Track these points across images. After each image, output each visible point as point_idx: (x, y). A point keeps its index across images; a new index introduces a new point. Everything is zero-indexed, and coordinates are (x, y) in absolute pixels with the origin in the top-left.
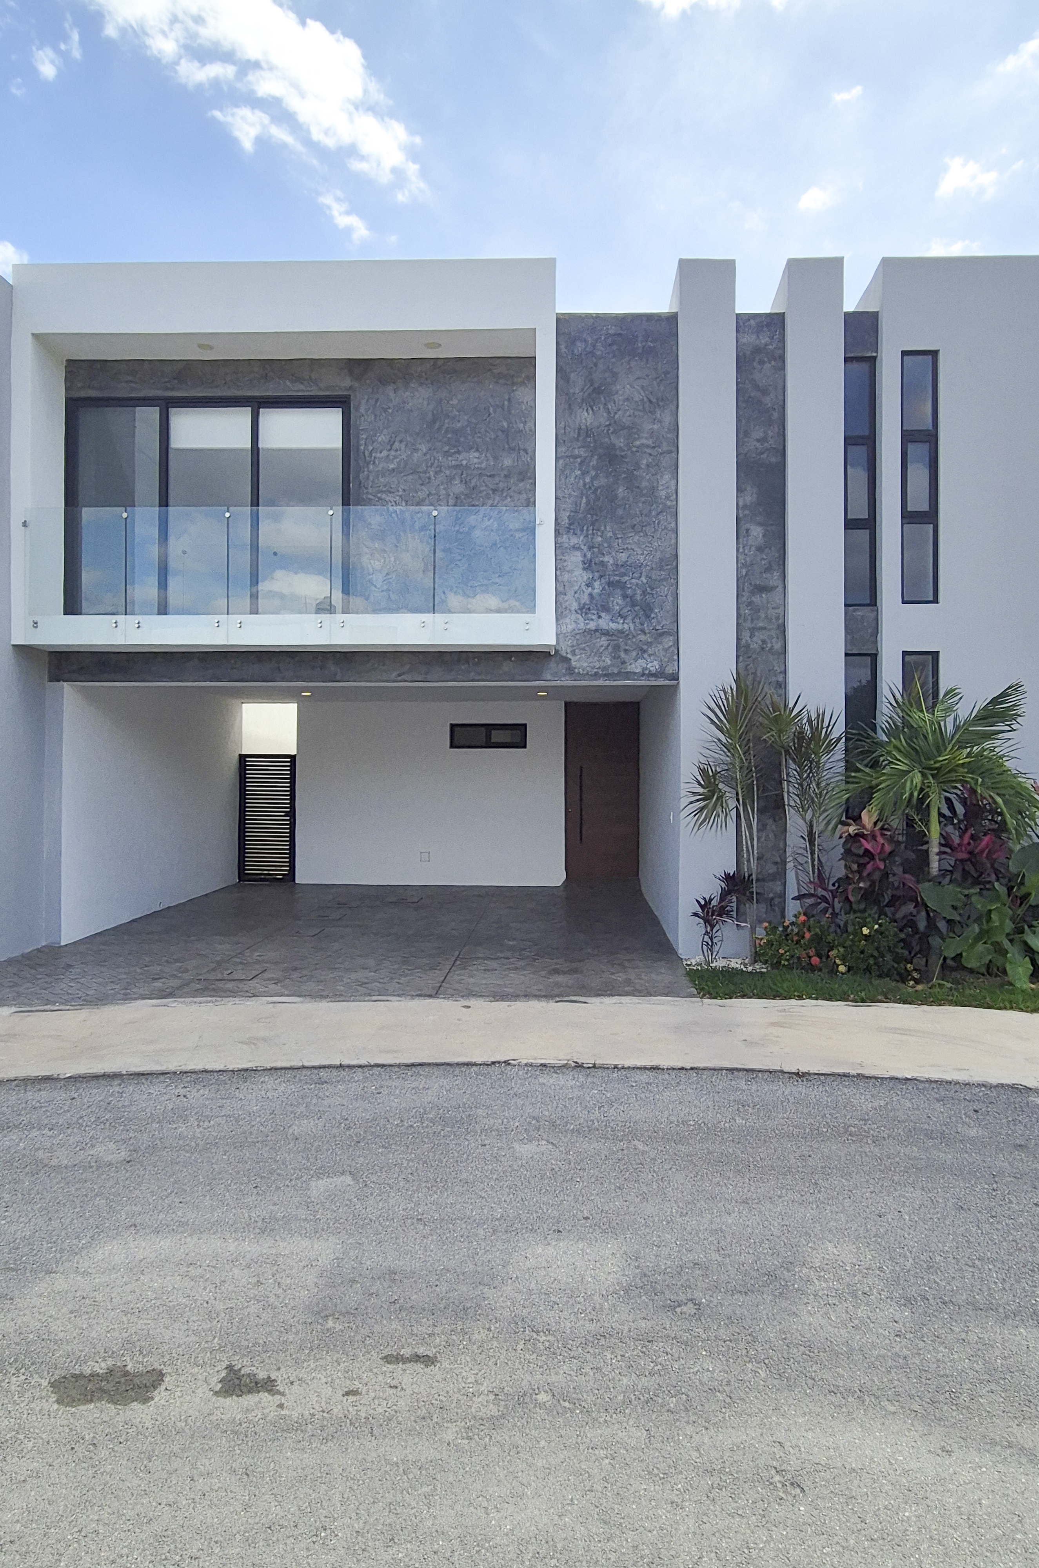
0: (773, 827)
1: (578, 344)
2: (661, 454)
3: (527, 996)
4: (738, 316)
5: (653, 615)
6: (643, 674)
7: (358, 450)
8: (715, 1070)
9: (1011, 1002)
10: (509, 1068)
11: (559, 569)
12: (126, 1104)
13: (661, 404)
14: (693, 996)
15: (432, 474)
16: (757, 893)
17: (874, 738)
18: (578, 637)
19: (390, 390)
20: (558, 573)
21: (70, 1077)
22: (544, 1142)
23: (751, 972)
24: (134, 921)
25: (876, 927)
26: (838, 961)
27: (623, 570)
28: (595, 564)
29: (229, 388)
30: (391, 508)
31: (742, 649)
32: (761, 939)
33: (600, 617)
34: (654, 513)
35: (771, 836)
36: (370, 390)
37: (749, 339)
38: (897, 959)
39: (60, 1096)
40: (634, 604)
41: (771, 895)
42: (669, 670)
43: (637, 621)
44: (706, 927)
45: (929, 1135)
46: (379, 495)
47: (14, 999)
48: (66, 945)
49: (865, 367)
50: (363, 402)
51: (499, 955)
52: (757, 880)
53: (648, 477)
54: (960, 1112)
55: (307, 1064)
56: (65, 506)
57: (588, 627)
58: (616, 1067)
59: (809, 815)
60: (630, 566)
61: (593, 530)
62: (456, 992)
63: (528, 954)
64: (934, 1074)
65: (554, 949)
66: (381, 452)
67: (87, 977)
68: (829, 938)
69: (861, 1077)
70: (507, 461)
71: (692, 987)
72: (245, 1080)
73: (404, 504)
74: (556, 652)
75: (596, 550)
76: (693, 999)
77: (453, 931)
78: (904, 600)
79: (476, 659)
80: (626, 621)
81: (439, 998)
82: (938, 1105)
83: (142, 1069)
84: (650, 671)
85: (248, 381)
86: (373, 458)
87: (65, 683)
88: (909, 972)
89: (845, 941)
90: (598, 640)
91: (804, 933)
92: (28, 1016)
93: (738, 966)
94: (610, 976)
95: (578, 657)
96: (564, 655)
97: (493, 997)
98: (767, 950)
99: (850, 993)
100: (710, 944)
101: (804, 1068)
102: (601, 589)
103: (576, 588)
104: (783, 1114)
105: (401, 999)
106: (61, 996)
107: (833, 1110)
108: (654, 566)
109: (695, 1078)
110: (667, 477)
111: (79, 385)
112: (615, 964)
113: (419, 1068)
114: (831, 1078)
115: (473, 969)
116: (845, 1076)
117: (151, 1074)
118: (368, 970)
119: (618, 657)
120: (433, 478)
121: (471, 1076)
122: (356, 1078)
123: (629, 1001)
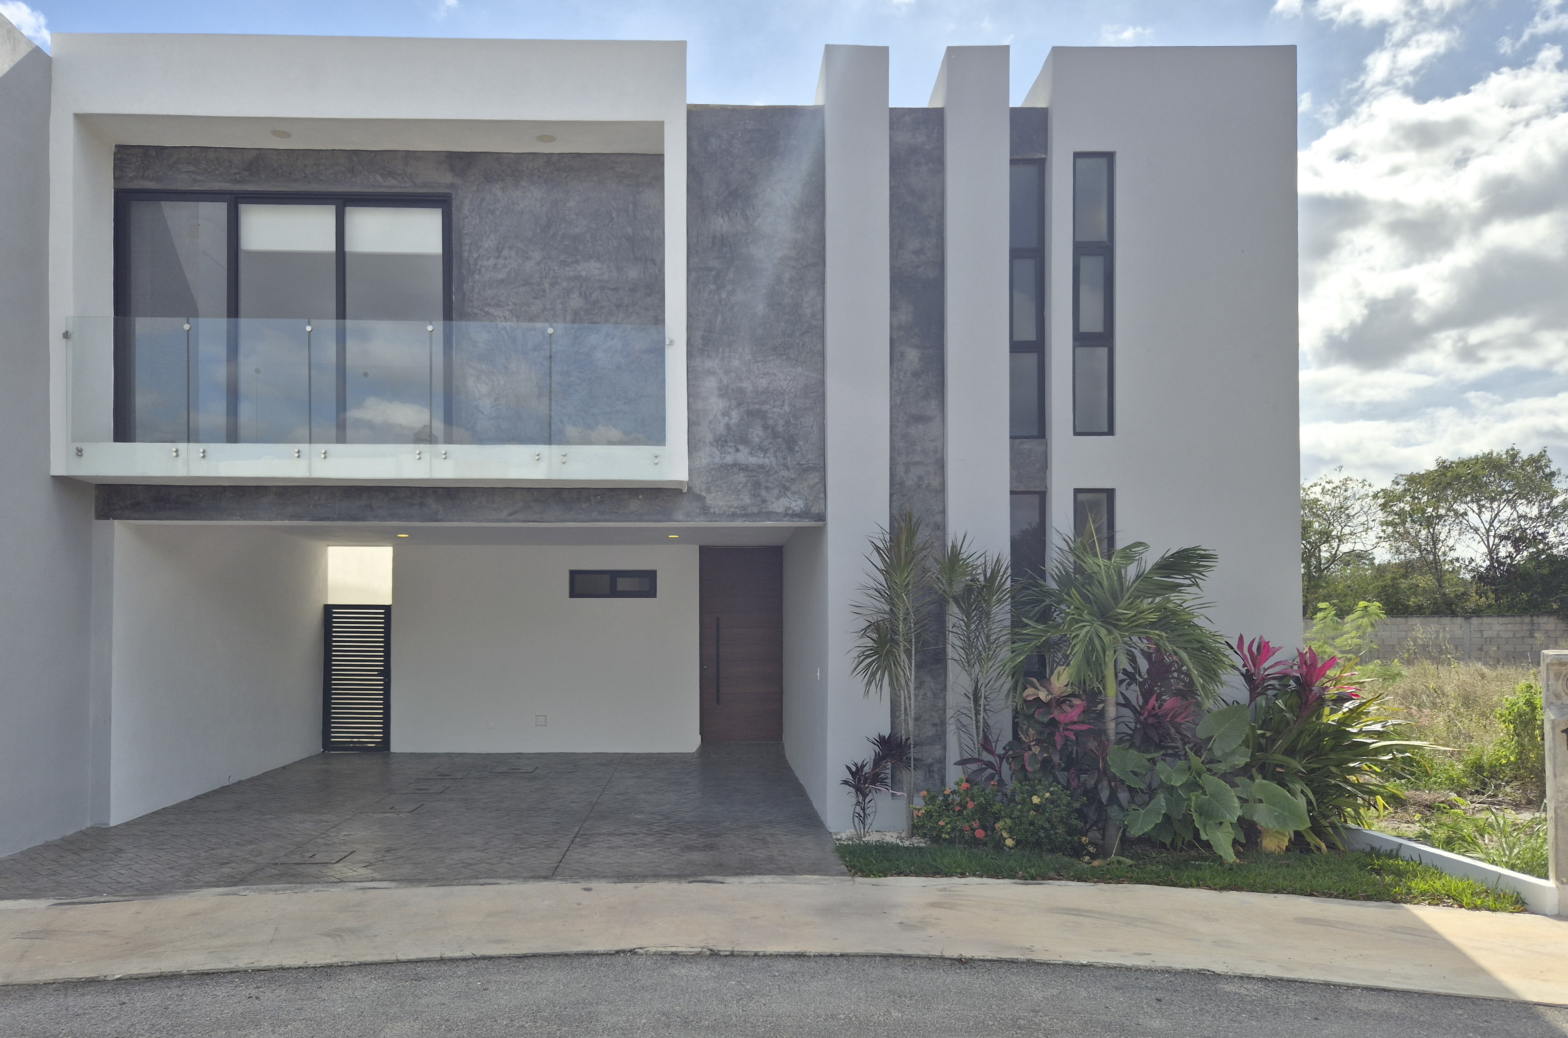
0: (932, 684)
1: (712, 140)
2: (806, 266)
3: (656, 876)
4: (892, 110)
5: (797, 448)
6: (786, 515)
7: (461, 256)
8: (867, 956)
9: (1197, 879)
10: (635, 957)
12: (187, 1008)
14: (843, 874)
15: (547, 285)
16: (915, 759)
17: (1043, 586)
18: (713, 472)
19: (497, 189)
20: (690, 400)
21: (119, 979)
23: (907, 848)
24: (197, 797)
25: (1047, 795)
26: (1005, 835)
27: (763, 397)
28: (732, 390)
29: (309, 182)
30: (500, 325)
31: (896, 487)
32: (919, 810)
33: (737, 450)
34: (798, 333)
35: (929, 694)
36: (475, 188)
37: (905, 138)
38: (1072, 831)
39: (107, 1001)
40: (775, 435)
41: (930, 761)
42: (815, 510)
43: (779, 454)
44: (857, 796)
46: (486, 309)
47: (52, 891)
48: (116, 827)
49: (1033, 170)
50: (467, 202)
51: (625, 830)
52: (915, 745)
53: (791, 293)
54: (1141, 1002)
55: (402, 957)
56: (116, 314)
57: (724, 462)
58: (756, 955)
59: (975, 669)
60: (772, 393)
61: (730, 352)
62: (576, 873)
63: (658, 829)
64: (1113, 960)
65: (687, 822)
66: (488, 260)
67: (141, 862)
68: (995, 808)
69: (1031, 963)
70: (633, 273)
71: (842, 864)
72: (329, 976)
73: (515, 319)
74: (689, 489)
75: (733, 375)
76: (843, 878)
77: (573, 805)
78: (1078, 431)
79: (599, 497)
80: (767, 455)
81: (555, 880)
82: (1117, 994)
83: (207, 968)
84: (794, 511)
85: (331, 174)
86: (478, 267)
87: (115, 521)
88: (1085, 845)
89: (1013, 811)
90: (736, 476)
91: (967, 803)
92: (69, 909)
93: (893, 840)
94: (750, 853)
95: (714, 495)
96: (699, 492)
97: (618, 878)
98: (926, 822)
99: (1018, 869)
100: (862, 816)
101: (968, 953)
102: (739, 418)
103: (711, 418)
104: (944, 1005)
105: (512, 881)
106: (109, 885)
107: (1000, 1000)
108: (798, 393)
109: (846, 966)
110: (812, 293)
111: (131, 175)
112: (756, 839)
113: (532, 960)
114: (998, 965)
115: (594, 846)
116: (1013, 962)
117: (217, 973)
118: (474, 849)
119: (759, 495)
120: (548, 291)
121: (592, 967)
122: (459, 973)
123: (771, 881)
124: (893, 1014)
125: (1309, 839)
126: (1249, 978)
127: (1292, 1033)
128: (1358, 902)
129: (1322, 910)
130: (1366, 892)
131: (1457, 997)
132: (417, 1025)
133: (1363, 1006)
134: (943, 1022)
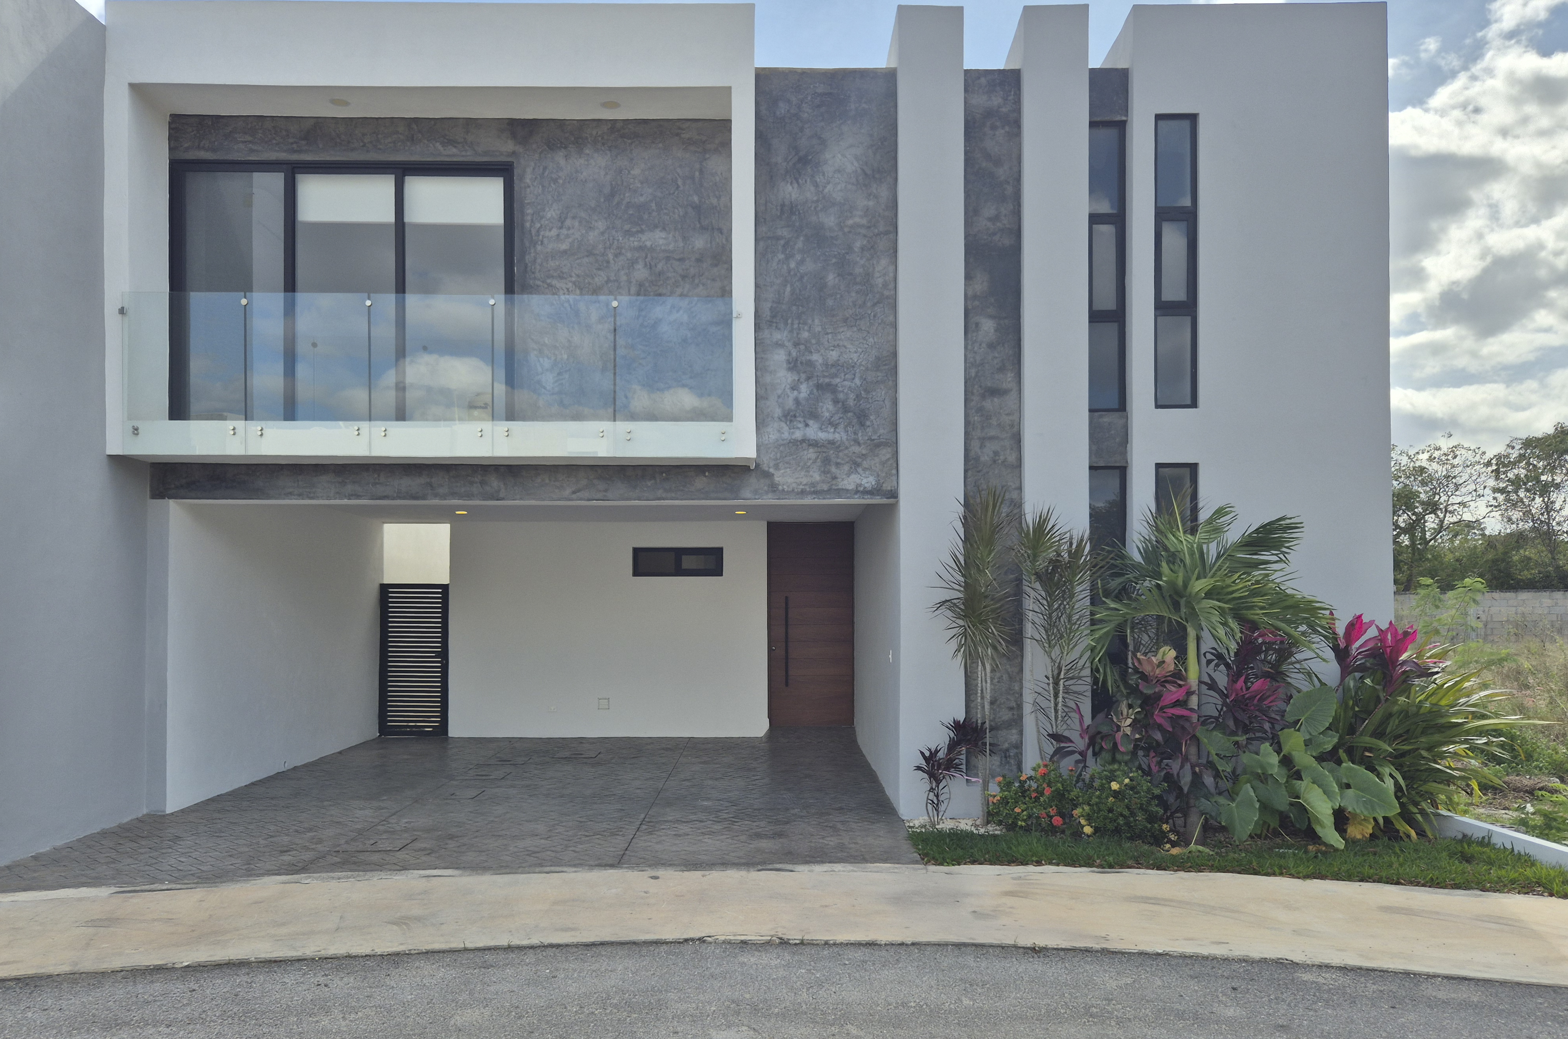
0: (1009, 667)
1: (781, 104)
2: (878, 235)
3: (725, 864)
4: (967, 72)
5: (868, 423)
6: (857, 492)
7: (523, 226)
8: (939, 945)
9: (1280, 867)
10: (704, 946)
11: (761, 368)
12: (257, 995)
13: (877, 176)
14: (916, 862)
15: (611, 256)
16: (990, 744)
18: (781, 448)
19: (560, 157)
20: (759, 373)
21: (188, 966)
22: (744, 1028)
23: (982, 836)
24: (253, 784)
25: (1127, 781)
26: (1083, 822)
27: (833, 370)
28: (801, 363)
29: (368, 151)
30: (563, 297)
31: (971, 462)
32: (995, 796)
33: (807, 425)
34: (869, 304)
35: (1005, 677)
36: (537, 156)
37: (980, 100)
38: (1152, 818)
39: (178, 988)
40: (846, 409)
41: (1006, 745)
42: (887, 486)
43: (850, 429)
44: (930, 782)
45: (1180, 1015)
46: (549, 281)
47: (114, 879)
48: (172, 814)
49: (1111, 134)
50: (529, 170)
51: (692, 817)
52: (991, 730)
53: (862, 262)
54: (1216, 990)
55: (469, 945)
56: (172, 288)
57: (793, 437)
58: (826, 943)
59: (1056, 652)
60: (843, 366)
61: (799, 323)
62: (642, 860)
63: (726, 816)
64: (1190, 949)
65: (755, 809)
66: (550, 230)
67: (200, 850)
68: (1073, 794)
69: (1105, 952)
70: (699, 242)
71: (915, 852)
72: (397, 965)
73: (578, 291)
74: (757, 465)
75: (802, 347)
76: (917, 866)
77: (638, 791)
78: (1159, 404)
79: (664, 475)
80: (837, 430)
81: (622, 868)
82: (1192, 983)
83: (274, 956)
84: (865, 488)
85: (390, 143)
86: (541, 237)
87: (171, 501)
88: (1166, 833)
89: (1091, 798)
90: (805, 452)
91: (1044, 789)
92: (132, 897)
93: (968, 828)
94: (821, 841)
95: (782, 471)
96: (767, 469)
97: (685, 866)
98: (1001, 809)
99: (1096, 858)
100: (936, 802)
101: (1041, 942)
102: (808, 392)
103: (779, 392)
104: (1016, 993)
105: (578, 869)
106: (170, 873)
107: (1073, 988)
108: (870, 366)
109: (917, 955)
110: (884, 262)
111: (186, 145)
112: (827, 826)
113: (600, 948)
114: (1072, 953)
115: (661, 834)
116: (1087, 951)
117: (284, 961)
118: (538, 837)
119: (829, 472)
120: (612, 262)
121: (661, 955)
122: (527, 960)
123: (842, 869)
124: (965, 1002)
125: (1398, 826)
126: (1328, 967)
127: (1367, 1021)
128: (1446, 891)
129: (1408, 899)
130: (1454, 880)
131: (1539, 986)
132: (487, 1012)
133: (1442, 995)
134: (1015, 1010)
